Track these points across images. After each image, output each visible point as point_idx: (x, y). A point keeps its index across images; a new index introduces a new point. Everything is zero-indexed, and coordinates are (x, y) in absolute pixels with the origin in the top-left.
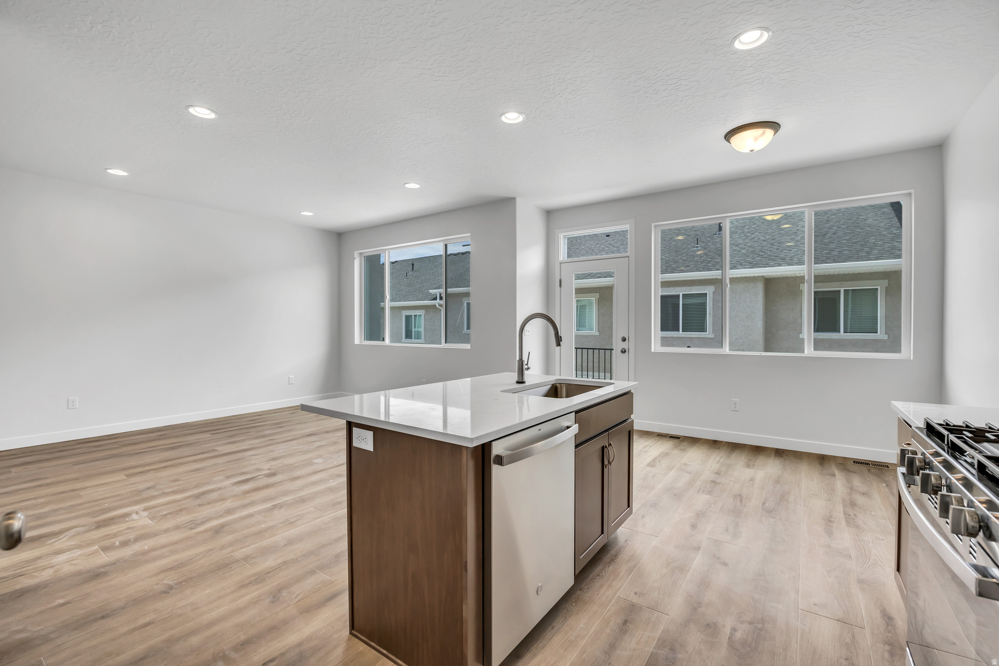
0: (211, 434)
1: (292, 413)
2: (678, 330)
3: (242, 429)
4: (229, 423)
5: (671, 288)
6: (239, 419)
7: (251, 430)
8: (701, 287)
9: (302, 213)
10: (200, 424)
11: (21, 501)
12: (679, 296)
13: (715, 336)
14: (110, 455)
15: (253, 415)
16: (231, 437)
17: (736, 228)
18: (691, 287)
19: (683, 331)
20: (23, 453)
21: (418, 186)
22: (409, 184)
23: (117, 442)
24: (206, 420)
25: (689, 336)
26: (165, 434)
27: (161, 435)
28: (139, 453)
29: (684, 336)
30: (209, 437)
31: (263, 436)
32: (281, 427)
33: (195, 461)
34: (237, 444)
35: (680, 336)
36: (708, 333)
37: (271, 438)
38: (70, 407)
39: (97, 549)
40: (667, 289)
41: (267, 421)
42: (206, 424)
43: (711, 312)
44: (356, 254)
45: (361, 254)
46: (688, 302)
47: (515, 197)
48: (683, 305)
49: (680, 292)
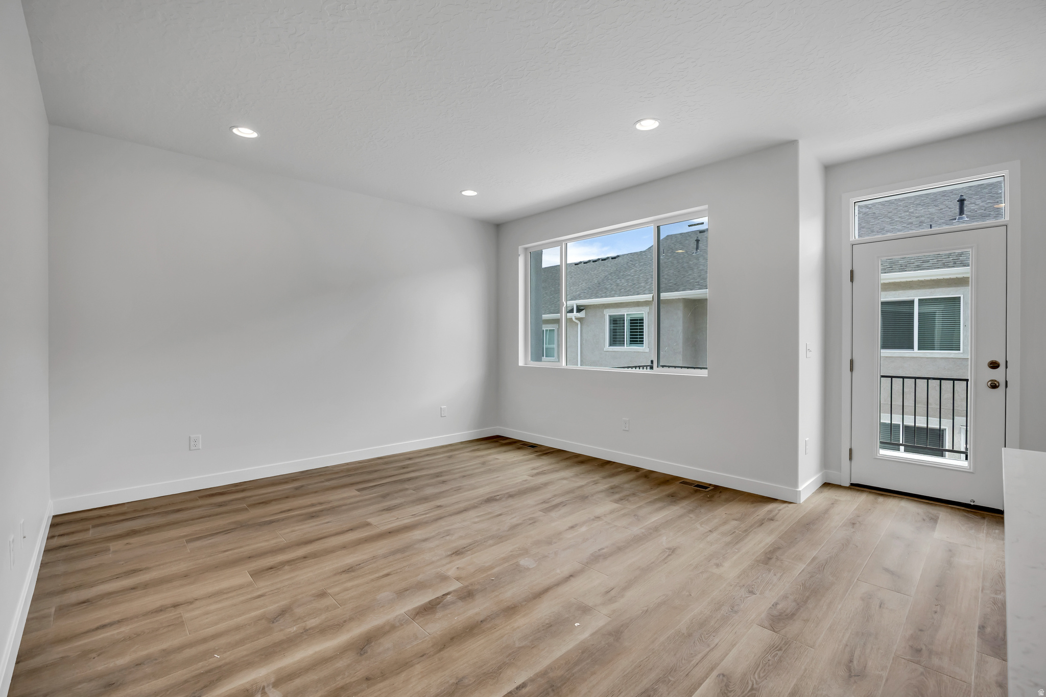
0: (359, 490)
1: (450, 457)
2: (912, 347)
3: (395, 482)
4: (376, 471)
5: (900, 291)
6: (386, 463)
7: (406, 486)
8: (949, 289)
9: (464, 193)
10: (342, 471)
11: (98, 628)
12: (912, 302)
14: (234, 523)
15: (401, 457)
16: (384, 496)
17: (985, 210)
18: (933, 290)
19: (919, 349)
20: (135, 511)
21: (656, 123)
22: (642, 122)
23: (244, 498)
24: (347, 464)
25: (929, 356)
26: (302, 486)
27: (297, 488)
28: (271, 522)
29: (922, 356)
30: (355, 496)
31: (426, 499)
32: (444, 482)
33: (344, 547)
34: (395, 513)
35: (914, 355)
37: (438, 503)
38: (192, 448)
40: (893, 292)
41: (422, 469)
42: (348, 470)
44: (521, 248)
45: (526, 249)
46: (928, 309)
47: (796, 139)
48: (920, 314)
49: (915, 296)
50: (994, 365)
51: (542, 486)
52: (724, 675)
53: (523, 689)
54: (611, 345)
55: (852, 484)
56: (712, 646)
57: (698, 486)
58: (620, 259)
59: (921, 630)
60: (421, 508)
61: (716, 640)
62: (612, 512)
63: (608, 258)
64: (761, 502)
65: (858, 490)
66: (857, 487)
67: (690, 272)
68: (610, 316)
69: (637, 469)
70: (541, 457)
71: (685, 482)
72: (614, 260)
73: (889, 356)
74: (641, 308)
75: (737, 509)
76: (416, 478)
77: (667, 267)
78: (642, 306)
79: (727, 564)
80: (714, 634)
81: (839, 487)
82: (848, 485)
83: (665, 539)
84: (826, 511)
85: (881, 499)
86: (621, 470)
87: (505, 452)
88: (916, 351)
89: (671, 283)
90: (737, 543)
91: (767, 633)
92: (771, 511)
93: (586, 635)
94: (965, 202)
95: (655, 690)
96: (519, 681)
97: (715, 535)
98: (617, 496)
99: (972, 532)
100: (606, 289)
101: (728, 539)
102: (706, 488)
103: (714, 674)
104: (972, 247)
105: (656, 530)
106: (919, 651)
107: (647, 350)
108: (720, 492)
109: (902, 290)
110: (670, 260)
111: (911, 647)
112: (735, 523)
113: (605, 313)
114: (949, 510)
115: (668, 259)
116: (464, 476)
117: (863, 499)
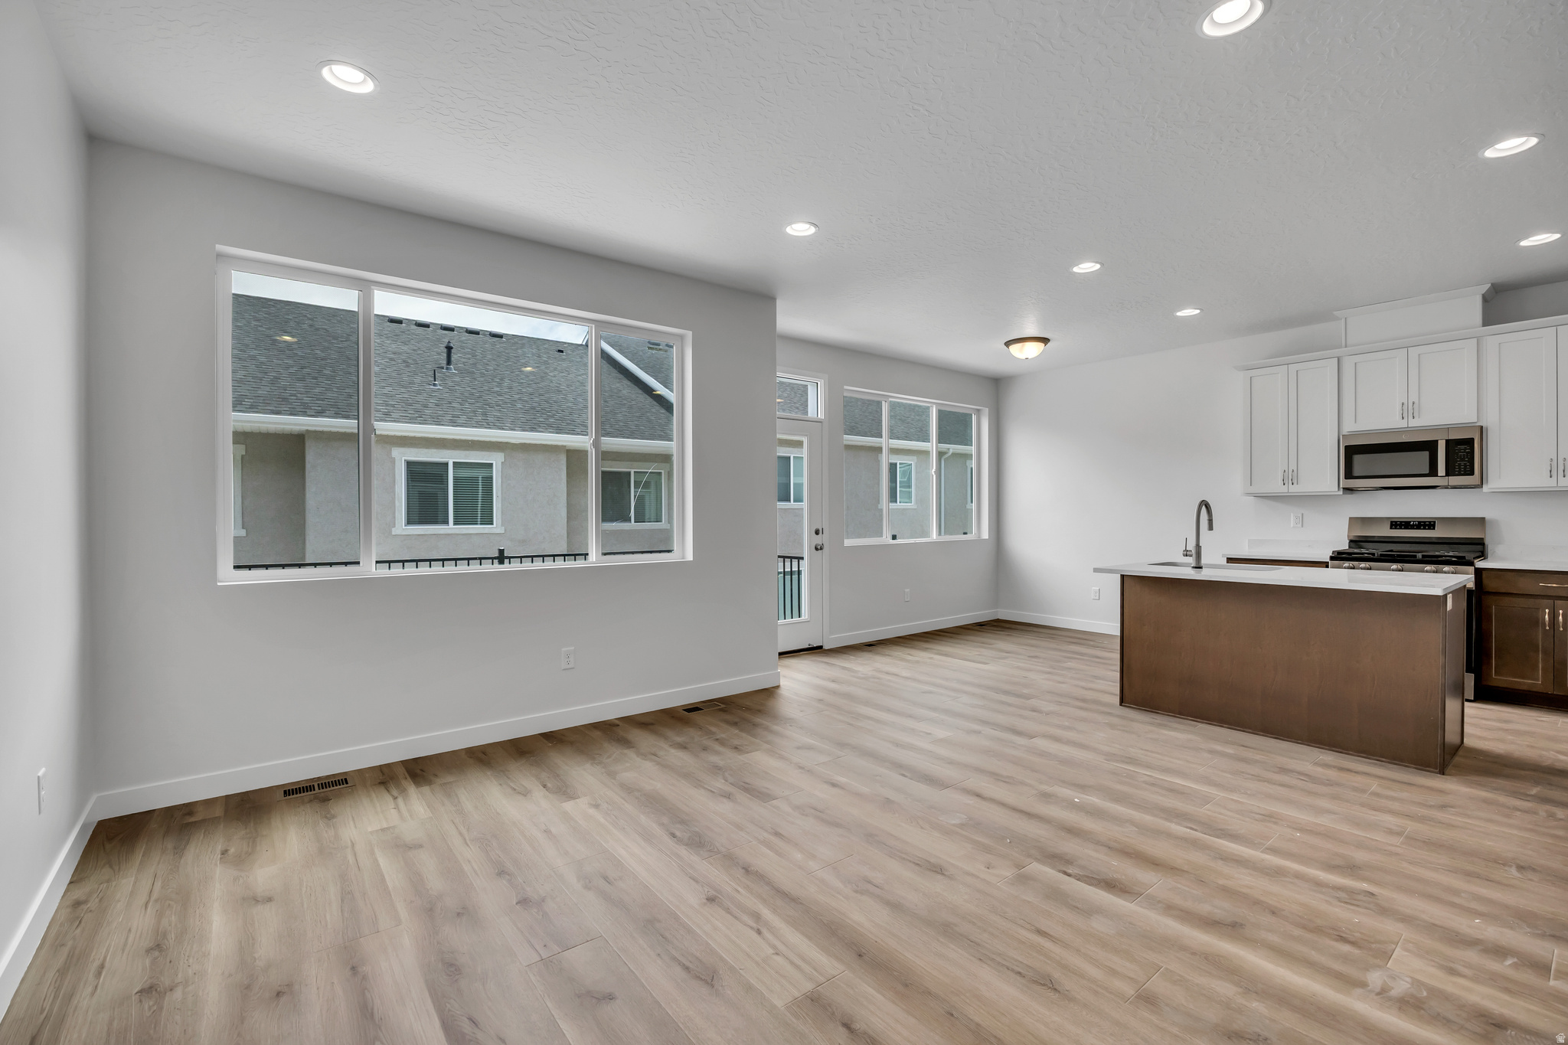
2: (446, 522)
8: (483, 453)
12: (447, 464)
13: (505, 530)
18: (467, 452)
19: (454, 524)
25: (465, 532)
29: (458, 532)
35: (450, 532)
36: (495, 525)
39: (1555, 979)
40: (426, 450)
43: (500, 494)
46: (465, 473)
47: (776, 297)
48: (455, 479)
49: (450, 457)
50: (817, 532)
69: (606, 724)
73: (422, 533)
88: (451, 527)
94: (453, 351)
109: (437, 448)
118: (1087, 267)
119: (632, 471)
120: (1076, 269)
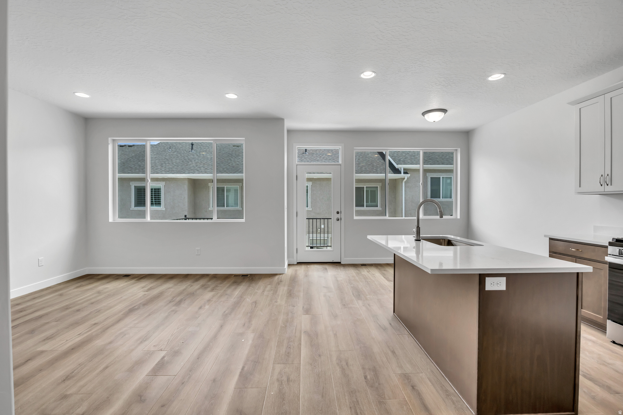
21: (235, 97)
22: (229, 94)
44: (110, 139)
45: (114, 140)
47: (283, 118)
50: (338, 213)
51: (159, 295)
52: (305, 332)
53: (245, 368)
54: (136, 206)
55: (297, 263)
56: (295, 326)
57: (242, 276)
58: (135, 147)
59: (342, 300)
60: (81, 329)
61: (295, 324)
62: (213, 296)
63: (125, 145)
64: (272, 276)
65: (300, 265)
66: (299, 263)
67: (190, 163)
68: (135, 187)
69: (207, 275)
70: (141, 280)
71: (236, 276)
72: (131, 147)
74: (159, 182)
75: (267, 281)
76: (47, 314)
77: (174, 158)
78: (160, 181)
79: (279, 300)
80: (293, 323)
81: (293, 265)
82: (296, 263)
83: (249, 300)
84: (296, 274)
85: (308, 266)
86: (199, 277)
87: (108, 283)
89: (179, 168)
90: (276, 293)
91: (307, 316)
92: (278, 279)
93: (250, 342)
95: (290, 345)
96: (241, 367)
97: (266, 293)
98: (209, 289)
99: (337, 270)
100: (131, 168)
101: (272, 292)
102: (247, 276)
103: (302, 333)
104: (332, 171)
105: (241, 298)
106: (344, 305)
107: (164, 209)
108: (254, 276)
110: (175, 153)
111: (343, 305)
112: (269, 286)
113: (131, 184)
114: (328, 265)
115: (174, 153)
116: (92, 303)
117: (303, 267)
118: (496, 77)
119: (365, 187)
120: (490, 79)
